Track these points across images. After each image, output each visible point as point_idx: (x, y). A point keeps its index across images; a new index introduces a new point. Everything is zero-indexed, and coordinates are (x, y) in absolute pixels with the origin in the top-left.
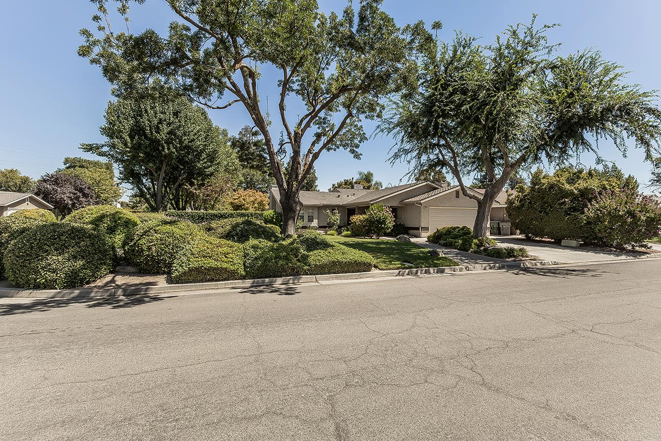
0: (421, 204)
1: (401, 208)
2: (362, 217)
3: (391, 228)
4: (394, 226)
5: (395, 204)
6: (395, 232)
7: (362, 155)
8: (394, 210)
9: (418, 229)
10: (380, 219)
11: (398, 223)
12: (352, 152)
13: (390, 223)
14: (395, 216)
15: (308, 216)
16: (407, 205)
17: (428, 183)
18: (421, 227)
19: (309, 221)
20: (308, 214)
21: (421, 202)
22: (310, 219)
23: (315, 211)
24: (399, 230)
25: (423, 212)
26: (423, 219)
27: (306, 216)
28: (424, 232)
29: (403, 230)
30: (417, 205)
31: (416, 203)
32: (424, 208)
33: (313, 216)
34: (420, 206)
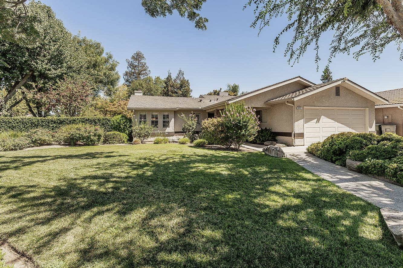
0: (293, 103)
1: (266, 109)
2: (215, 120)
3: (254, 135)
4: (258, 132)
5: (260, 104)
6: (259, 138)
7: (207, 20)
8: (259, 112)
9: (289, 135)
10: (239, 123)
11: (264, 128)
12: (192, 16)
13: (253, 128)
14: (260, 120)
15: (163, 121)
16: (273, 105)
17: (299, 79)
18: (294, 132)
19: (164, 126)
20: (163, 119)
21: (293, 99)
22: (166, 124)
23: (171, 115)
24: (265, 136)
25: (297, 113)
26: (297, 122)
27: (160, 121)
28: (298, 139)
29: (270, 136)
30: (288, 104)
31: (287, 101)
32: (298, 108)
33: (169, 121)
34: (293, 105)
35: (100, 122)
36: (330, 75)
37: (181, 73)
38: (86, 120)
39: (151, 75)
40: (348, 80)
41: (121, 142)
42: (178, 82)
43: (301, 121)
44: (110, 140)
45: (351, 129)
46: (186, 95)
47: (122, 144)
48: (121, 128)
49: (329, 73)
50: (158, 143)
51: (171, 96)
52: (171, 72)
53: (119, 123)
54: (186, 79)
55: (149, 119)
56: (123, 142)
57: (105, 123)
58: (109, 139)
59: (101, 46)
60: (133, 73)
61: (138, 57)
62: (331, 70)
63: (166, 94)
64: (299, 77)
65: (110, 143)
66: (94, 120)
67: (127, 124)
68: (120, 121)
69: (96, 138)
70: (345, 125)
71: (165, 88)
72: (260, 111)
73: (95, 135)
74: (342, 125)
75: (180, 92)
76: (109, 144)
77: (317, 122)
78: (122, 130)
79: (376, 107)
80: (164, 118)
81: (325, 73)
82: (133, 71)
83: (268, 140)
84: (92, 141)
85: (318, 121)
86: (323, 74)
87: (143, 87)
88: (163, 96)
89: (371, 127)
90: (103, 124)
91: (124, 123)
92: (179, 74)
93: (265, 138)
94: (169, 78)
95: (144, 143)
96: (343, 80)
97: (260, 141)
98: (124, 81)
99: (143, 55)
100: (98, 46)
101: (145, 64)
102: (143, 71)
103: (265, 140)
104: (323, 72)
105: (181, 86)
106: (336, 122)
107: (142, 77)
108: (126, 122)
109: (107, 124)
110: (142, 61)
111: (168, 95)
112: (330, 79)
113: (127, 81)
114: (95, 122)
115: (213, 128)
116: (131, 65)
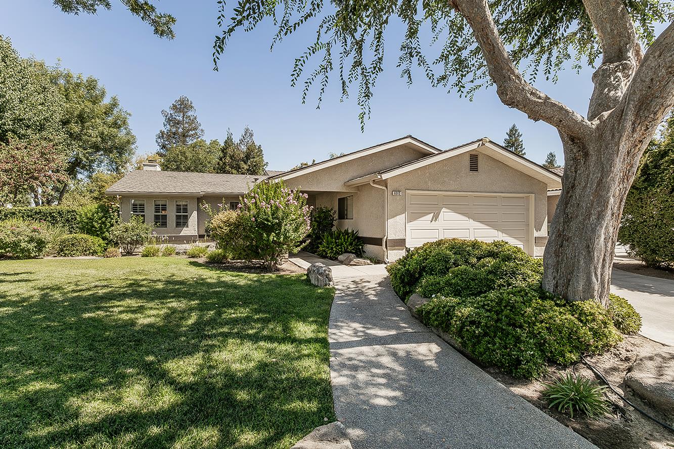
0: (385, 183)
1: (352, 196)
5: (335, 186)
15: (177, 216)
16: (360, 188)
17: (409, 140)
18: (385, 237)
19: (178, 224)
20: (177, 212)
21: (381, 176)
22: (182, 221)
23: (192, 206)
24: (342, 244)
25: (391, 203)
26: (392, 219)
27: (171, 214)
28: (394, 251)
29: (351, 244)
30: (375, 186)
31: (374, 180)
32: (394, 192)
33: (187, 216)
34: (384, 188)
35: (62, 217)
36: (519, 139)
37: (248, 133)
38: (36, 213)
39: (204, 138)
40: (490, 142)
41: (88, 252)
42: (244, 148)
43: (401, 218)
44: (67, 250)
45: (500, 233)
46: (254, 171)
47: (90, 257)
48: (96, 228)
49: (518, 136)
50: (147, 256)
51: (229, 173)
52: (231, 131)
53: (90, 219)
54: (257, 144)
55: (150, 212)
56: (94, 253)
57: (72, 219)
58: (64, 246)
59: (100, 85)
60: (174, 134)
61: (183, 106)
62: (520, 131)
63: (221, 169)
64: (410, 137)
65: (65, 254)
66: (50, 213)
67: (106, 220)
68: (93, 215)
69: (31, 246)
70: (488, 225)
71: (221, 159)
72: (344, 198)
73: (31, 240)
74: (483, 225)
75: (246, 167)
76: (65, 256)
77: (432, 219)
78: (98, 231)
79: (549, 194)
80: (178, 210)
81: (510, 136)
82: (174, 130)
83: (346, 252)
84: (22, 250)
85: (436, 217)
86: (507, 137)
87: (186, 158)
88: (217, 173)
89: (539, 229)
90: (67, 220)
91: (100, 219)
92: (245, 135)
93: (341, 248)
94: (228, 142)
95: (134, 255)
96: (481, 142)
97: (333, 254)
98: (159, 148)
99: (191, 103)
100: (91, 85)
101: (195, 118)
102: (191, 130)
103: (341, 251)
104: (507, 133)
105: (248, 157)
106: (471, 221)
107: (190, 142)
108: (105, 217)
109: (75, 220)
110: (189, 114)
111: (224, 172)
112: (519, 145)
113: (164, 147)
114: (53, 216)
115: (226, 230)
116: (170, 120)
